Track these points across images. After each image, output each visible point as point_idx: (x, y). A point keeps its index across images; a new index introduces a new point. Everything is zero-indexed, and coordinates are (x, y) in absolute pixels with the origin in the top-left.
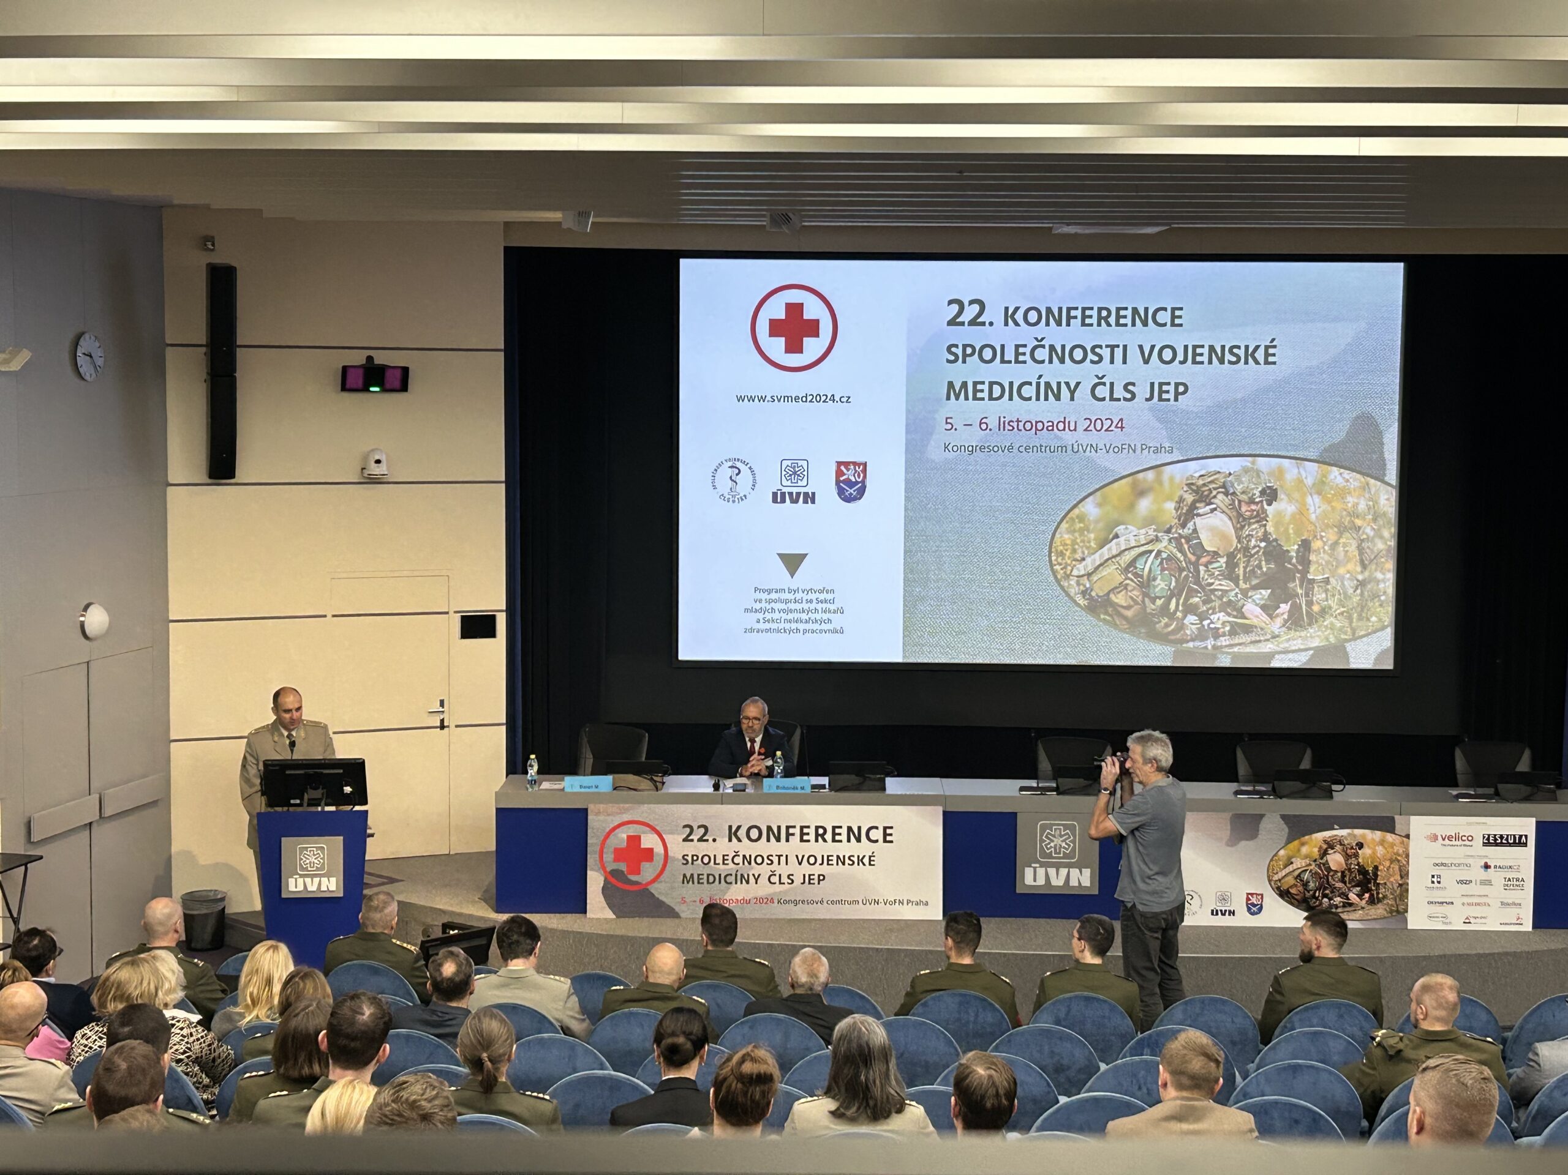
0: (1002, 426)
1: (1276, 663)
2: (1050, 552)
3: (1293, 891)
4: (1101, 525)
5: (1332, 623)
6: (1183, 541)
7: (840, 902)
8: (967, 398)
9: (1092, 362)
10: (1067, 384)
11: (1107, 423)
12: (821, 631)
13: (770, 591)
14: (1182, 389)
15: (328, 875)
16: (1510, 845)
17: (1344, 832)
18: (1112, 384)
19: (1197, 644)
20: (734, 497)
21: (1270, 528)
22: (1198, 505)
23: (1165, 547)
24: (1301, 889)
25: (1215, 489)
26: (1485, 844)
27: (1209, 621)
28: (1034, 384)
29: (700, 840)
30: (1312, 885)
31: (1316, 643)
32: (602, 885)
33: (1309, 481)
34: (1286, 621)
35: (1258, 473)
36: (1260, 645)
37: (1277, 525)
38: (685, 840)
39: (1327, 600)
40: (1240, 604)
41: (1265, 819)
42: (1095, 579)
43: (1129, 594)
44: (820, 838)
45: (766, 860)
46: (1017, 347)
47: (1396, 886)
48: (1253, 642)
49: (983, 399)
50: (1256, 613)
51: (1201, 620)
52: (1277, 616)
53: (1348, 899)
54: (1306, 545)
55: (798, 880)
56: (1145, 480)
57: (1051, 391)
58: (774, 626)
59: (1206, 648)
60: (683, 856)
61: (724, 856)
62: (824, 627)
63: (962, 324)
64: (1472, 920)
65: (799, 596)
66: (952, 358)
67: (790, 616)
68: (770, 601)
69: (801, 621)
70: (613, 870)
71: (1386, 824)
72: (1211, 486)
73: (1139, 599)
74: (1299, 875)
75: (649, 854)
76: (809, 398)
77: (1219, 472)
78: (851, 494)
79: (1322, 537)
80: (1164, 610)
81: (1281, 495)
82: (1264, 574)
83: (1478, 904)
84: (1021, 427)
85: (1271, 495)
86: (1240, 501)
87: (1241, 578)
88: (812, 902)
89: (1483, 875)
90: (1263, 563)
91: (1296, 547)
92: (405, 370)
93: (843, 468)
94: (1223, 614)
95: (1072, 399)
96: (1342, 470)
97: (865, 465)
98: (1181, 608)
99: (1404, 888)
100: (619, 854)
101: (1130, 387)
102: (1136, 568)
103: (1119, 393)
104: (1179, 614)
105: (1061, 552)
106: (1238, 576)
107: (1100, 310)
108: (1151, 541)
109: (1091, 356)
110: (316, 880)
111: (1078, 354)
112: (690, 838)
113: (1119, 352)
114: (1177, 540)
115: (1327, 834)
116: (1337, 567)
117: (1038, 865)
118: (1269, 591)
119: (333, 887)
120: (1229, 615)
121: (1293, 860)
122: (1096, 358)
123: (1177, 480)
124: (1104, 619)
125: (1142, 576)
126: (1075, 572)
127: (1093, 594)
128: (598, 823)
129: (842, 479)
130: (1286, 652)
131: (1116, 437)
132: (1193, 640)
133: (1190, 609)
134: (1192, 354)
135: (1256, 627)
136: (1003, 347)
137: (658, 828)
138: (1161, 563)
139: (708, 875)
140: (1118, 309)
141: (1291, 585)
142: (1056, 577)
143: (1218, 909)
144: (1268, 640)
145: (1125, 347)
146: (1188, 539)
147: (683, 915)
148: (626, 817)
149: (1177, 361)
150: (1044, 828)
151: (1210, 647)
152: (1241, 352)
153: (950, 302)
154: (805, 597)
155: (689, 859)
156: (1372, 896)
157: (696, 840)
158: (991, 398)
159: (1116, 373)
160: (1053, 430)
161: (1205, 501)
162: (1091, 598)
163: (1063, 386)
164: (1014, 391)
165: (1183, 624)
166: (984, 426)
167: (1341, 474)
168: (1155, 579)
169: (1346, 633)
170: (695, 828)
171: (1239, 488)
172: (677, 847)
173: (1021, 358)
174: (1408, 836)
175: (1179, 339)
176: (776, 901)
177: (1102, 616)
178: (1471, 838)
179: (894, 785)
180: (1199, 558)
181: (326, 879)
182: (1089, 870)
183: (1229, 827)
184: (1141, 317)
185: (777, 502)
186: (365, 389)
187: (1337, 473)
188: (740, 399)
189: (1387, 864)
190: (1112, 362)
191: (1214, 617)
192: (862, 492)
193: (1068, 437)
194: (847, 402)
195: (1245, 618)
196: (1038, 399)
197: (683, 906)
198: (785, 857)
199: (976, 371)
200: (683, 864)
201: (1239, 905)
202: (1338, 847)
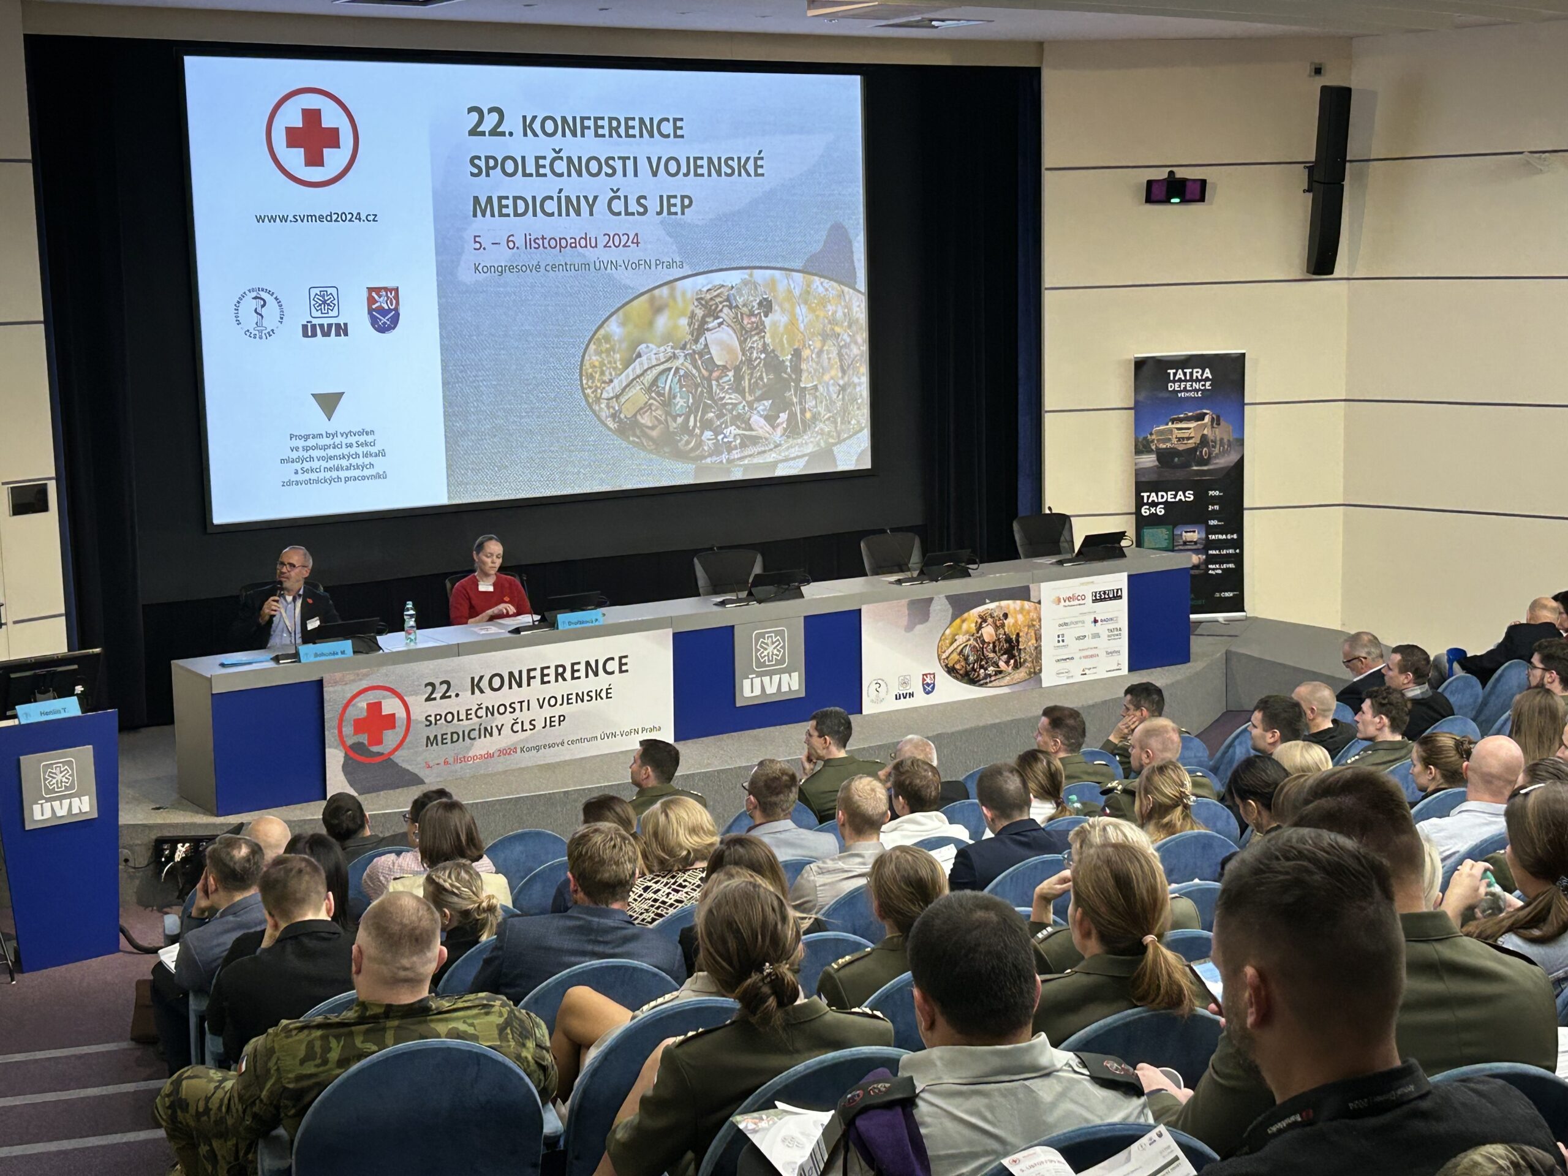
0: (528, 244)
1: (781, 471)
2: (581, 375)
3: (958, 667)
4: (624, 345)
5: (822, 429)
7: (581, 740)
8: (493, 215)
9: (607, 174)
10: (586, 198)
11: (624, 239)
12: (364, 478)
13: (306, 437)
14: (687, 202)
15: (78, 795)
16: (1110, 599)
17: (992, 606)
18: (626, 197)
19: (714, 458)
20: (261, 333)
21: (768, 340)
22: (708, 319)
23: (682, 364)
24: (963, 663)
25: (721, 302)
26: (1095, 601)
27: (722, 436)
28: (555, 199)
29: (443, 697)
30: (971, 659)
31: (810, 449)
32: (342, 763)
33: (797, 292)
34: (785, 430)
35: (756, 286)
36: (767, 455)
37: (773, 337)
38: (428, 699)
39: (816, 407)
40: (747, 416)
41: (934, 602)
42: (623, 400)
43: (654, 413)
44: (560, 678)
45: (509, 709)
46: (537, 158)
47: (1032, 648)
48: (759, 453)
49: (508, 215)
50: (761, 425)
51: (716, 434)
52: (778, 425)
53: (998, 667)
54: (797, 354)
55: (539, 724)
56: (661, 297)
57: (571, 206)
58: (314, 476)
59: (721, 462)
60: (426, 718)
61: (467, 710)
62: (366, 472)
63: (483, 134)
64: (1087, 671)
65: (337, 440)
66: (476, 171)
67: (331, 464)
68: (306, 449)
69: (342, 469)
70: (354, 744)
71: (1023, 593)
72: (718, 300)
73: (663, 418)
74: (962, 651)
75: (390, 721)
76: (334, 217)
77: (723, 286)
78: (385, 323)
79: (810, 346)
80: (685, 428)
81: (776, 307)
82: (765, 385)
83: (1092, 656)
84: (546, 245)
85: (767, 306)
86: (742, 314)
87: (747, 390)
88: (554, 745)
89: (1092, 629)
90: (764, 374)
91: (789, 357)
93: (374, 294)
94: (734, 427)
95: (591, 214)
96: (822, 280)
97: (397, 290)
98: (698, 424)
99: (1038, 649)
100: (359, 725)
101: (642, 201)
102: (658, 387)
103: (633, 207)
104: (697, 431)
105: (591, 374)
106: (744, 388)
107: (611, 119)
108: (670, 358)
109: (606, 169)
110: (66, 802)
111: (594, 167)
112: (433, 696)
113: (630, 164)
114: (692, 355)
115: (980, 609)
116: (823, 374)
117: (754, 676)
118: (770, 401)
119: (86, 808)
120: (738, 427)
121: (957, 637)
122: (610, 171)
123: (689, 295)
124: (634, 442)
125: (663, 395)
126: (605, 395)
127: (622, 416)
128: (333, 696)
129: (374, 307)
130: (786, 460)
131: (633, 253)
132: (711, 455)
133: (706, 425)
134: (694, 167)
135: (761, 438)
136: (523, 158)
137: (399, 691)
138: (679, 380)
139: (452, 734)
140: (627, 119)
141: (787, 394)
142: (587, 401)
143: (901, 693)
144: (771, 450)
145: (635, 159)
146: (701, 354)
148: (364, 684)
149: (681, 174)
150: (758, 637)
151: (724, 461)
152: (735, 164)
153: (470, 110)
154: (345, 441)
155: (432, 719)
156: (1016, 661)
157: (438, 698)
158: (516, 214)
159: (630, 186)
160: (576, 247)
161: (713, 315)
162: (620, 421)
163: (582, 199)
164: (537, 206)
165: (701, 441)
166: (511, 245)
167: (822, 283)
168: (675, 397)
169: (832, 437)
170: (437, 685)
171: (740, 301)
172: (420, 709)
173: (542, 171)
174: (1039, 602)
175: (682, 150)
176: (519, 750)
177: (631, 439)
178: (1084, 597)
180: (711, 372)
181: (77, 799)
182: (797, 673)
184: (649, 128)
185: (308, 337)
187: (818, 283)
188: (260, 219)
189: (1026, 629)
190: (625, 175)
191: (727, 431)
192: (395, 320)
193: (591, 254)
194: (374, 220)
195: (752, 429)
196: (560, 215)
197: (428, 771)
198: (526, 703)
199: (497, 185)
200: (427, 726)
201: (917, 687)
202: (990, 620)
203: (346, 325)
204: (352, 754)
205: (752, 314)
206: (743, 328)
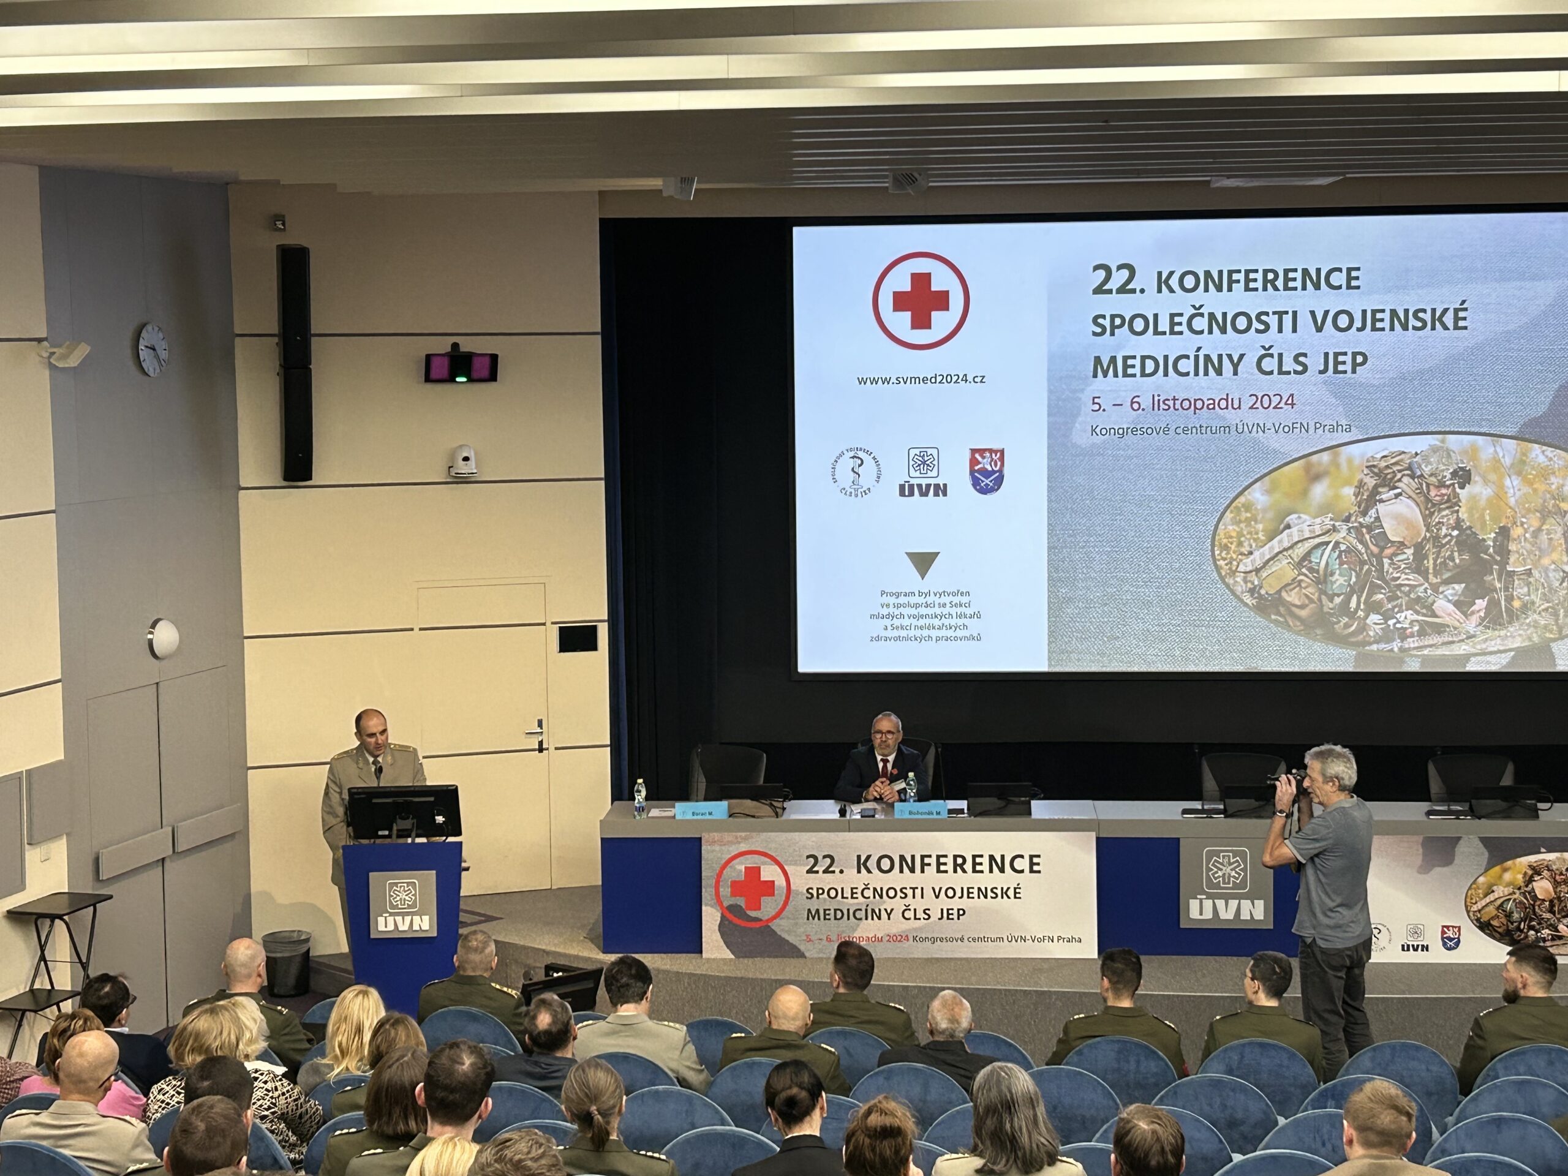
0: (1156, 404)
1: (1473, 667)
2: (1213, 545)
3: (1495, 923)
4: (1270, 515)
5: (1536, 621)
6: (1364, 530)
7: (983, 939)
8: (1116, 375)
9: (1258, 331)
10: (1230, 356)
11: (1276, 400)
12: (956, 638)
13: (898, 595)
14: (1360, 359)
15: (420, 914)
17: (1552, 856)
18: (1280, 355)
19: (1382, 646)
20: (857, 491)
21: (1463, 514)
22: (1380, 490)
23: (1344, 538)
24: (1504, 920)
25: (1400, 471)
27: (1394, 621)
28: (1192, 358)
29: (826, 871)
30: (1516, 916)
31: (1517, 643)
32: (718, 922)
33: (1507, 461)
34: (1483, 619)
35: (1448, 453)
36: (1453, 646)
37: (1470, 510)
38: (810, 871)
39: (1529, 595)
40: (1430, 600)
41: (1461, 842)
42: (1264, 575)
44: (958, 868)
45: (899, 894)
46: (1172, 316)
48: (1444, 644)
49: (1134, 375)
50: (1449, 611)
51: (1386, 620)
52: (1473, 613)
53: (1558, 931)
54: (1504, 533)
55: (935, 914)
56: (1320, 463)
57: (1211, 365)
58: (903, 633)
59: (1392, 650)
60: (807, 890)
61: (852, 889)
62: (960, 633)
63: (1110, 291)
65: (930, 600)
66: (1099, 330)
67: (922, 622)
68: (899, 606)
69: (934, 628)
70: (731, 906)
72: (1395, 468)
73: (1315, 597)
74: (1501, 905)
75: (769, 888)
76: (939, 379)
77: (1404, 453)
78: (987, 485)
79: (1522, 524)
80: (1344, 608)
81: (1475, 478)
82: (1456, 566)
84: (1178, 406)
85: (1463, 477)
86: (1428, 485)
87: (1431, 571)
88: (952, 939)
90: (1456, 554)
91: (1493, 535)
92: (494, 358)
93: (977, 456)
94: (1410, 612)
95: (1235, 373)
96: (1545, 448)
97: (1002, 452)
98: (1362, 607)
100: (737, 888)
101: (1301, 359)
102: (1311, 562)
103: (1289, 365)
104: (1361, 613)
105: (1226, 545)
106: (1428, 568)
107: (1266, 272)
108: (1328, 531)
109: (1256, 325)
110: (408, 919)
111: (1242, 323)
112: (815, 869)
113: (1288, 320)
114: (1358, 530)
115: (1532, 859)
116: (1540, 557)
117: (1204, 897)
118: (1463, 585)
119: (426, 926)
120: (1417, 613)
121: (1495, 888)
122: (1262, 327)
124: (1276, 620)
125: (1318, 572)
126: (1242, 568)
127: (1263, 592)
128: (712, 855)
129: (976, 468)
130: (1484, 653)
131: (1287, 416)
132: (1377, 642)
133: (1373, 607)
134: (1372, 320)
135: (1448, 626)
136: (1156, 316)
137: (779, 858)
138: (1340, 556)
139: (835, 910)
140: (1286, 271)
141: (1488, 578)
142: (1219, 574)
143: (1410, 943)
144: (1463, 641)
145: (1295, 313)
146: (1370, 529)
147: (807, 954)
148: (743, 847)
149: (1354, 329)
150: (1210, 855)
151: (1396, 649)
152: (1427, 317)
153: (1096, 268)
154: (937, 600)
155: (814, 892)
157: (821, 872)
158: (1143, 374)
159: (1286, 343)
160: (1214, 408)
161: (1389, 485)
162: (1261, 597)
163: (1225, 358)
164: (1169, 366)
165: (1366, 624)
166: (1136, 406)
167: (1543, 452)
168: (1332, 574)
169: (1551, 632)
170: (820, 858)
171: (1427, 470)
172: (801, 880)
173: (1177, 329)
175: (1355, 302)
177: (1273, 617)
179: (1040, 808)
180: (1382, 549)
181: (418, 917)
182: (1262, 902)
183: (1421, 850)
184: (1314, 280)
185: (905, 496)
186: (452, 380)
187: (1538, 452)
188: (863, 381)
190: (1280, 330)
191: (1401, 616)
192: (999, 481)
193: (1231, 417)
194: (981, 382)
195: (1437, 616)
196: (1197, 374)
197: (809, 945)
198: (920, 889)
199: (1125, 344)
200: (807, 898)
201: (1433, 939)
202: (1546, 873)
203: (945, 485)
204: (728, 915)
205: (1441, 485)
206: (1428, 500)
